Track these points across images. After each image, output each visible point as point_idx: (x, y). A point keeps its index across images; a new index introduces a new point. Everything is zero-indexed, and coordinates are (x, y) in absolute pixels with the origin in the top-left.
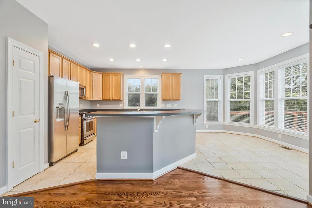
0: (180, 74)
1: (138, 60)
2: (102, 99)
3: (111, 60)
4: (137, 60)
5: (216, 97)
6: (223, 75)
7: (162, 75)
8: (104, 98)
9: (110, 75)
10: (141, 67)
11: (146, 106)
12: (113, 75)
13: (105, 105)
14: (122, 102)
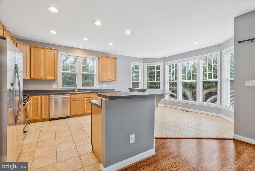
0: (116, 58)
1: (86, 39)
2: (29, 79)
3: (53, 32)
4: (84, 39)
5: (138, 80)
6: (142, 63)
7: (99, 58)
8: (32, 77)
9: (43, 50)
10: (80, 47)
11: (83, 86)
12: (46, 50)
13: (38, 86)
14: (56, 81)
